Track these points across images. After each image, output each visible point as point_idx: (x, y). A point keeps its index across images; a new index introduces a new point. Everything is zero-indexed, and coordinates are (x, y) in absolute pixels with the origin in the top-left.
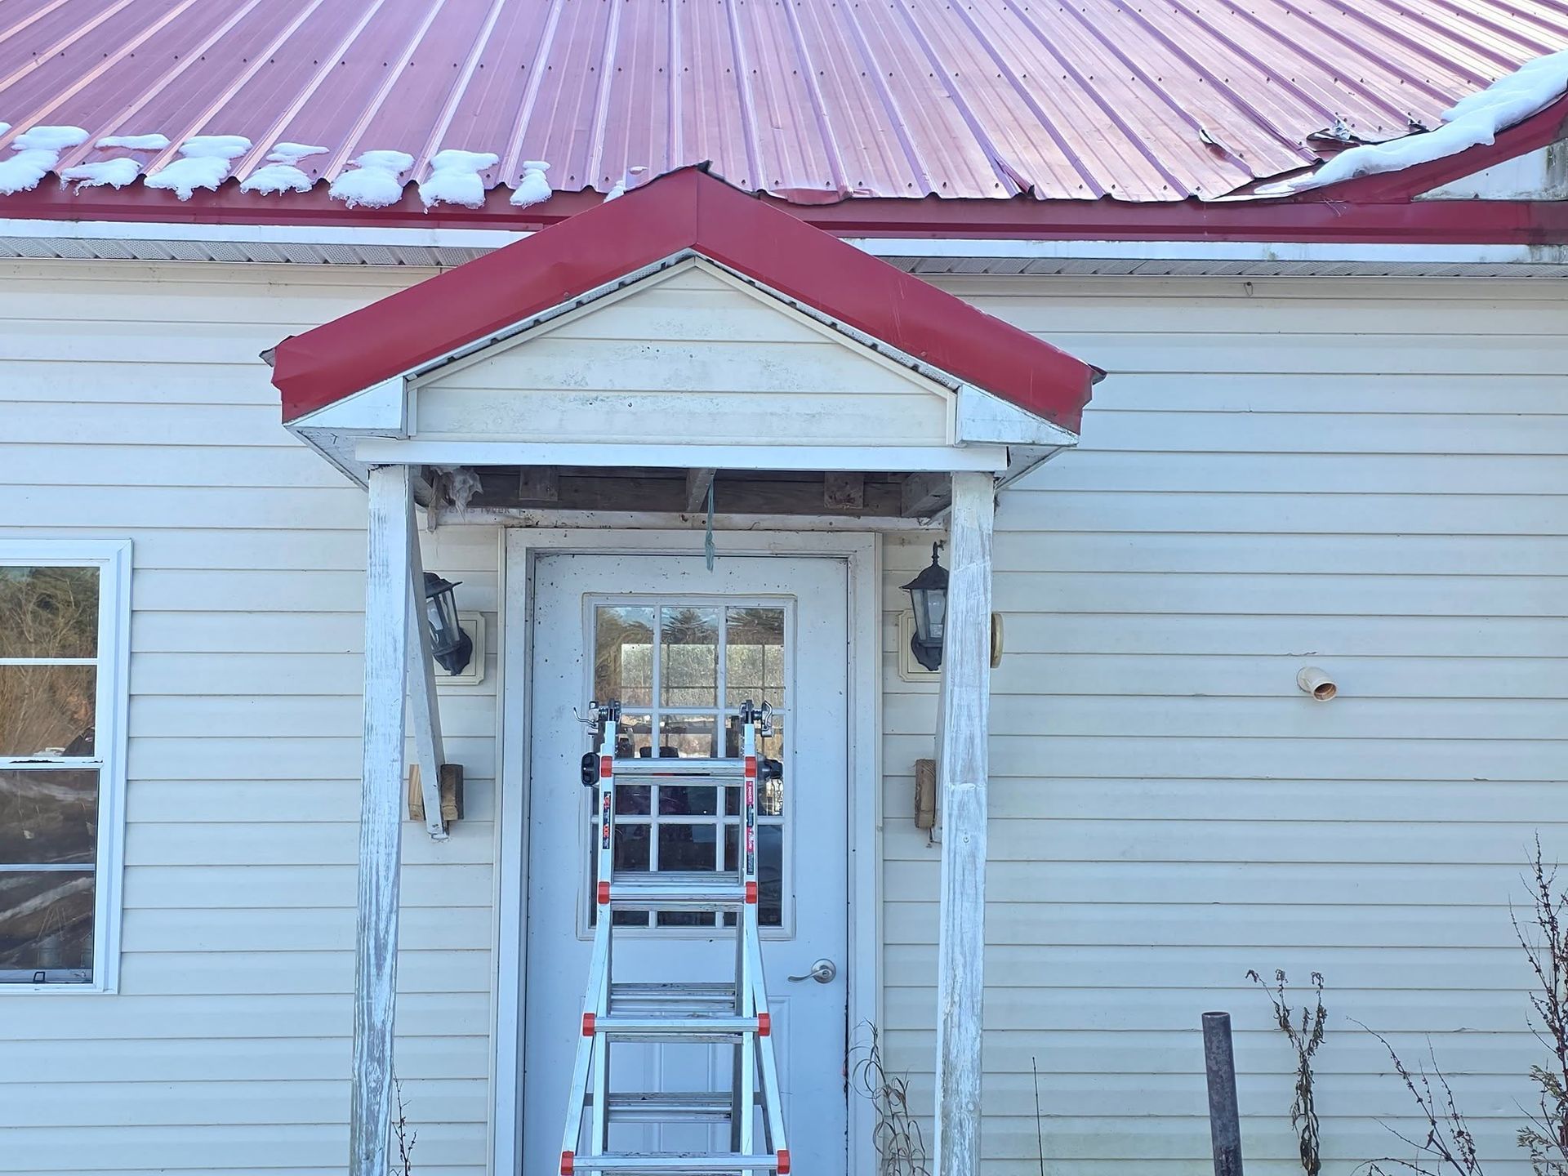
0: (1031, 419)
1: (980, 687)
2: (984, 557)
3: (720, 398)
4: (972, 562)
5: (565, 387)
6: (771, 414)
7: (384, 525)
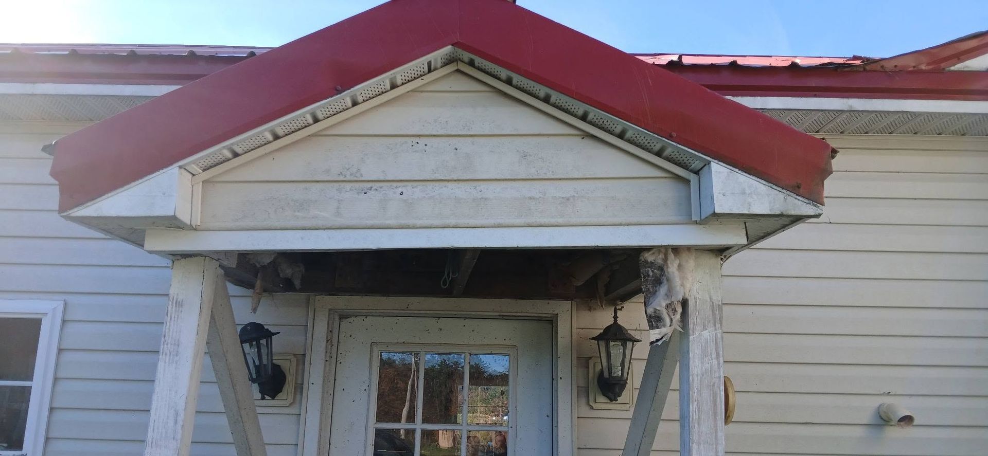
0: (777, 192)
1: (717, 444)
2: (715, 325)
3: (483, 186)
4: (705, 328)
5: (341, 178)
6: (530, 198)
7: (180, 309)
